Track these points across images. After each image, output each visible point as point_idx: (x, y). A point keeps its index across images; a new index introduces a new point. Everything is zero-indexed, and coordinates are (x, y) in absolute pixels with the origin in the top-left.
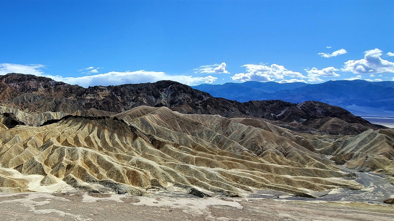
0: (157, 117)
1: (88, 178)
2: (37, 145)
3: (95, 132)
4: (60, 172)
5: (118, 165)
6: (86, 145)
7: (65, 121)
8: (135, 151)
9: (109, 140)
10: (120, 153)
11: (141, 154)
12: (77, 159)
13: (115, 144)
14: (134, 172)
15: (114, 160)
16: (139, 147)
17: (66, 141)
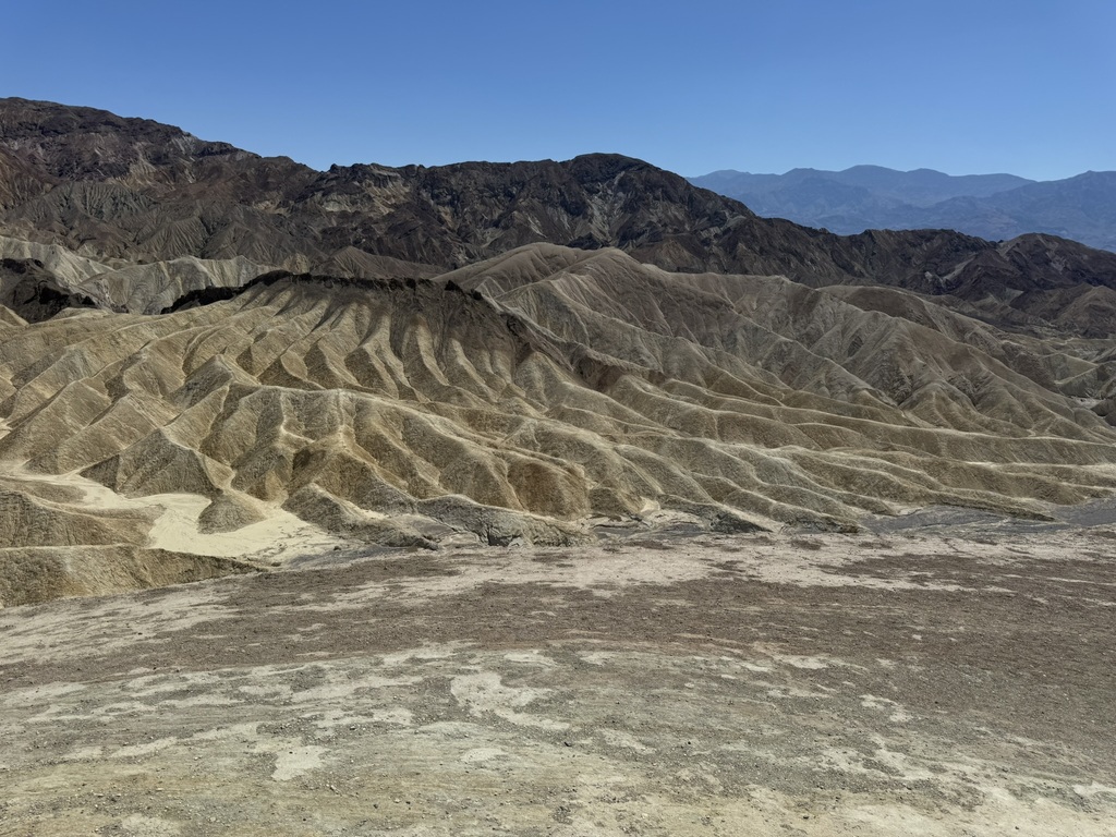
0: (590, 284)
1: (380, 494)
2: (162, 386)
3: (383, 335)
4: (272, 480)
5: (478, 449)
6: (354, 382)
7: (262, 295)
8: (526, 400)
9: (434, 363)
10: (476, 404)
11: (547, 409)
12: (332, 430)
13: (457, 376)
14: (536, 469)
15: (463, 431)
16: (540, 385)
17: (277, 365)
